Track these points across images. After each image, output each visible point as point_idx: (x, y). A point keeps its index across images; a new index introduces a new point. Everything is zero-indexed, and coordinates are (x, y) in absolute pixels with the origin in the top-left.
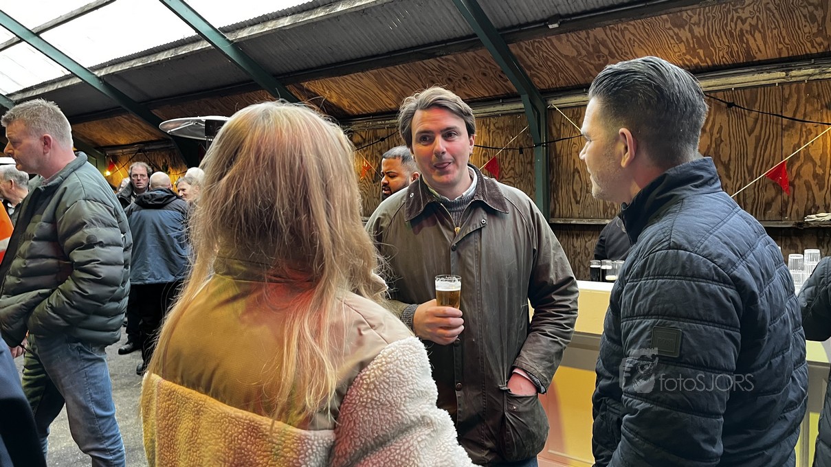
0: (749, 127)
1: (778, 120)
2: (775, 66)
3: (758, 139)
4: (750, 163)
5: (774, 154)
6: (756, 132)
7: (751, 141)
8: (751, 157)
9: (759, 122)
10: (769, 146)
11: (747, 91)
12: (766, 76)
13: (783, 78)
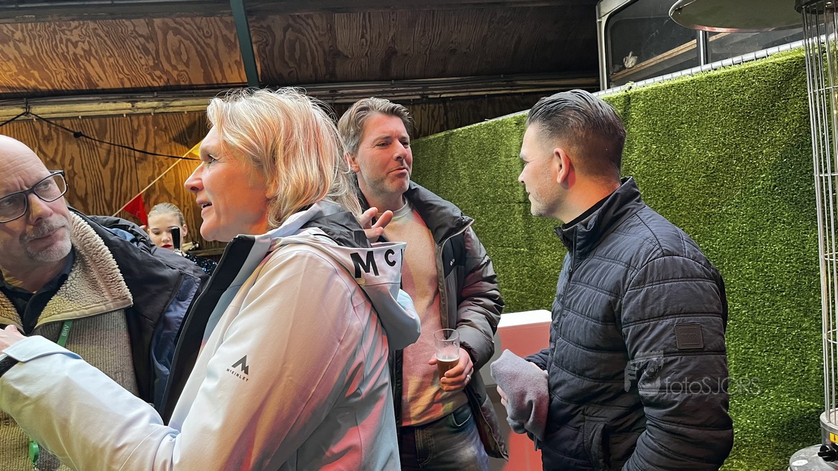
0: (103, 158)
1: (130, 153)
2: (120, 96)
3: (113, 171)
4: (108, 197)
5: (131, 187)
6: (110, 164)
7: (106, 173)
8: (108, 191)
9: (112, 153)
10: (125, 179)
11: (96, 121)
12: (111, 106)
13: (130, 109)
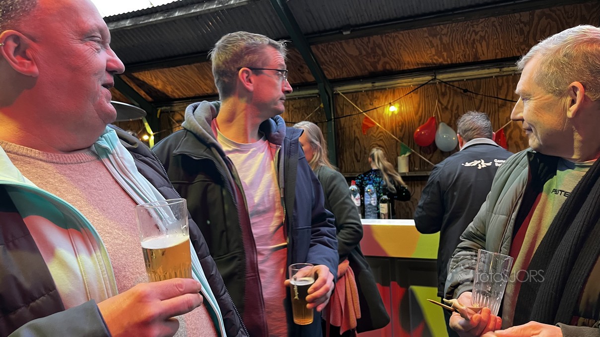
0: (477, 105)
1: (495, 101)
2: (493, 64)
9: (483, 102)
11: (474, 82)
12: (487, 71)
13: (498, 73)
